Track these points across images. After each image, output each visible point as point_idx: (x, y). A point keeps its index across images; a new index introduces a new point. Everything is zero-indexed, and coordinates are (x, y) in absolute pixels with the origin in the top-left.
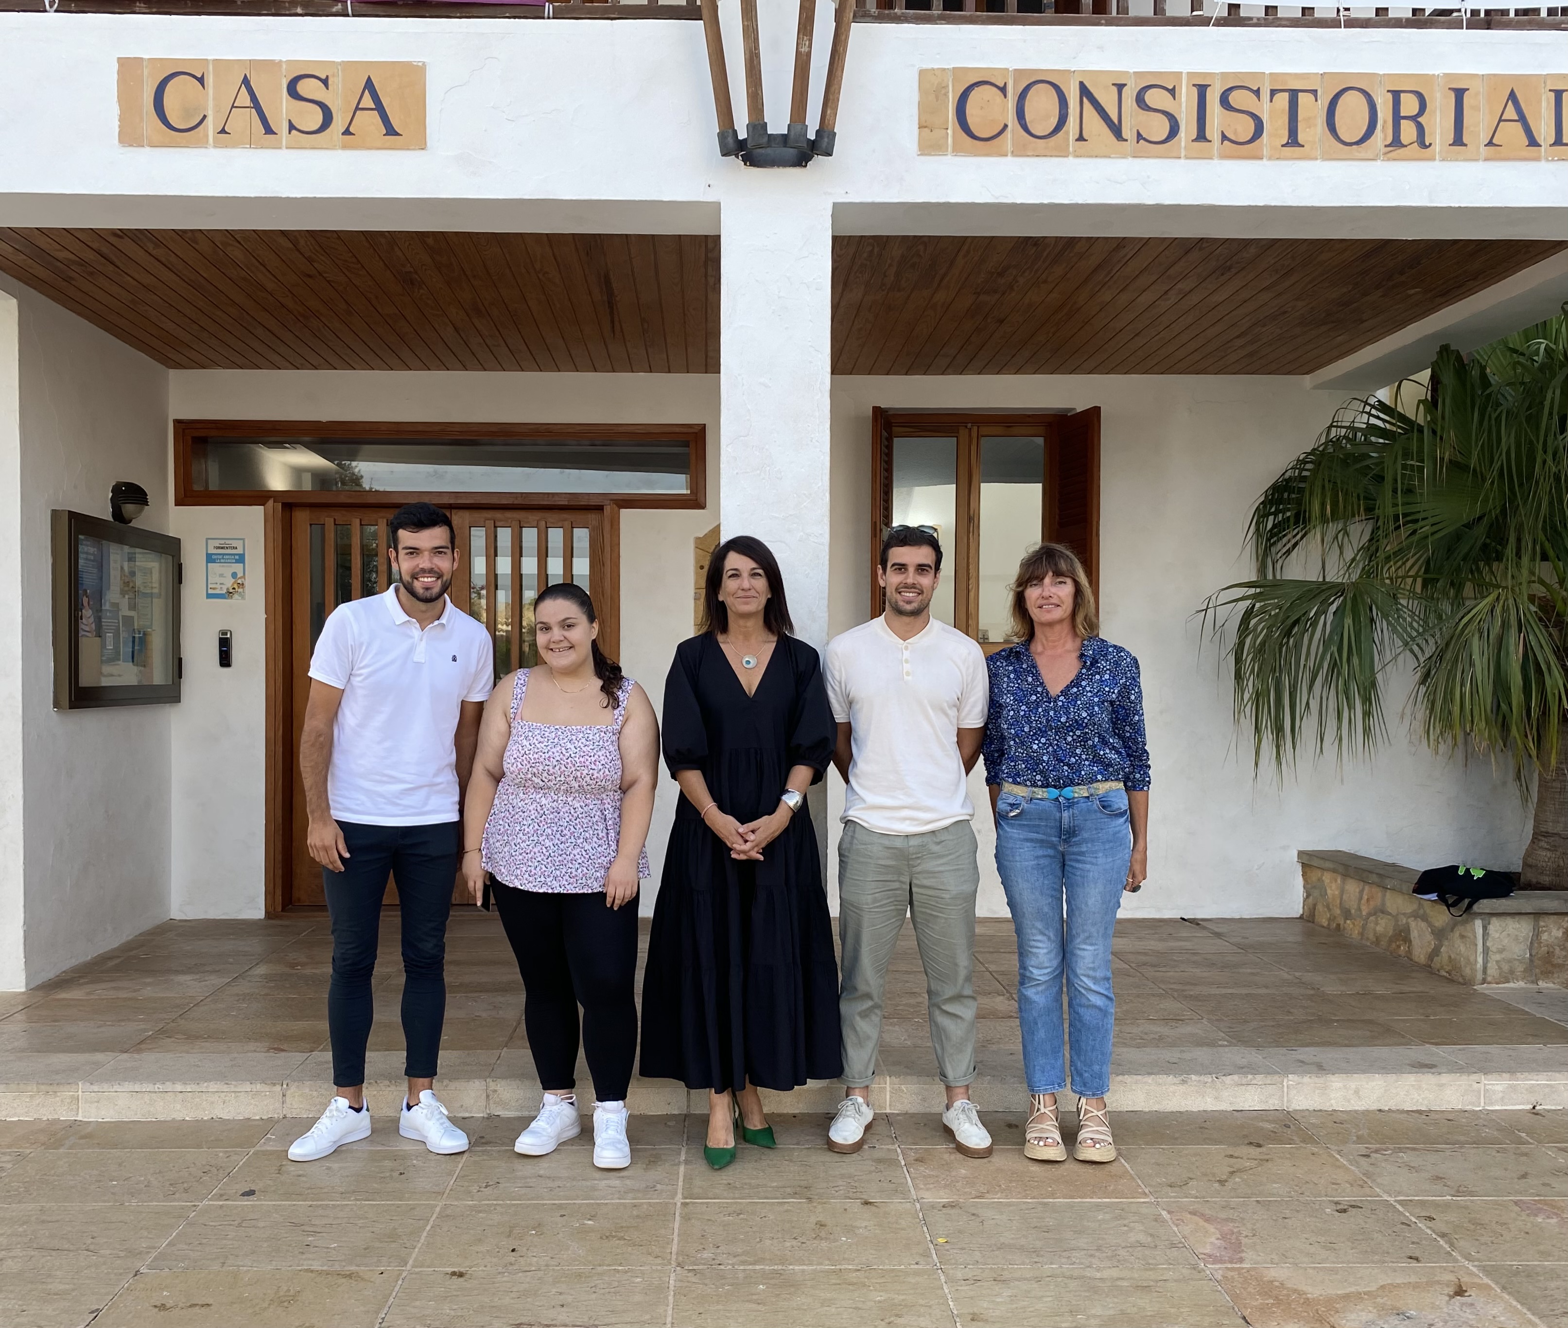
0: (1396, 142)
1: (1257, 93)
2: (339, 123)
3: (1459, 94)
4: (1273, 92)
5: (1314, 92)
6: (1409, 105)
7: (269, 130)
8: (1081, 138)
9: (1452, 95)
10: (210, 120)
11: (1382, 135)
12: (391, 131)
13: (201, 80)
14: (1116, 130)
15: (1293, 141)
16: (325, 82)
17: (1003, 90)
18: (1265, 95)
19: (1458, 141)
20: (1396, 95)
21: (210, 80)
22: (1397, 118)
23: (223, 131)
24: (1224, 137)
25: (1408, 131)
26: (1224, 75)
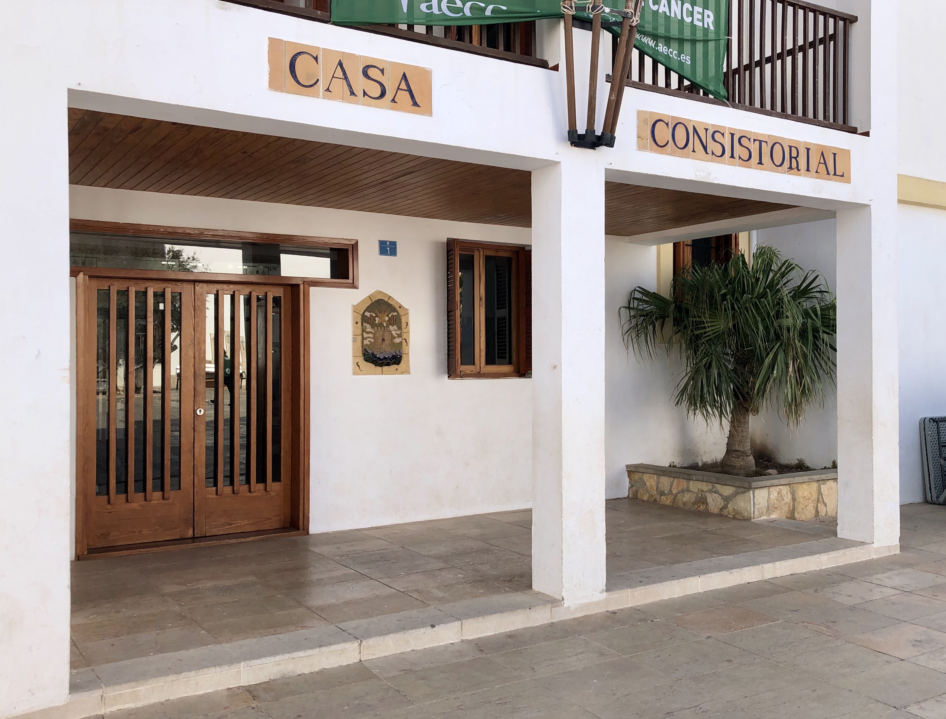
0: (791, 168)
1: (749, 139)
2: (389, 95)
3: (808, 150)
4: (755, 140)
5: (766, 142)
6: (794, 153)
7: (352, 93)
8: (694, 151)
9: (806, 150)
10: (321, 82)
11: (787, 164)
12: (415, 104)
13: (316, 59)
14: (705, 150)
15: (760, 163)
16: (382, 71)
17: (667, 124)
18: (752, 141)
19: (808, 170)
20: (790, 147)
21: (320, 59)
22: (791, 157)
23: (328, 90)
24: (740, 158)
25: (794, 165)
26: (740, 130)
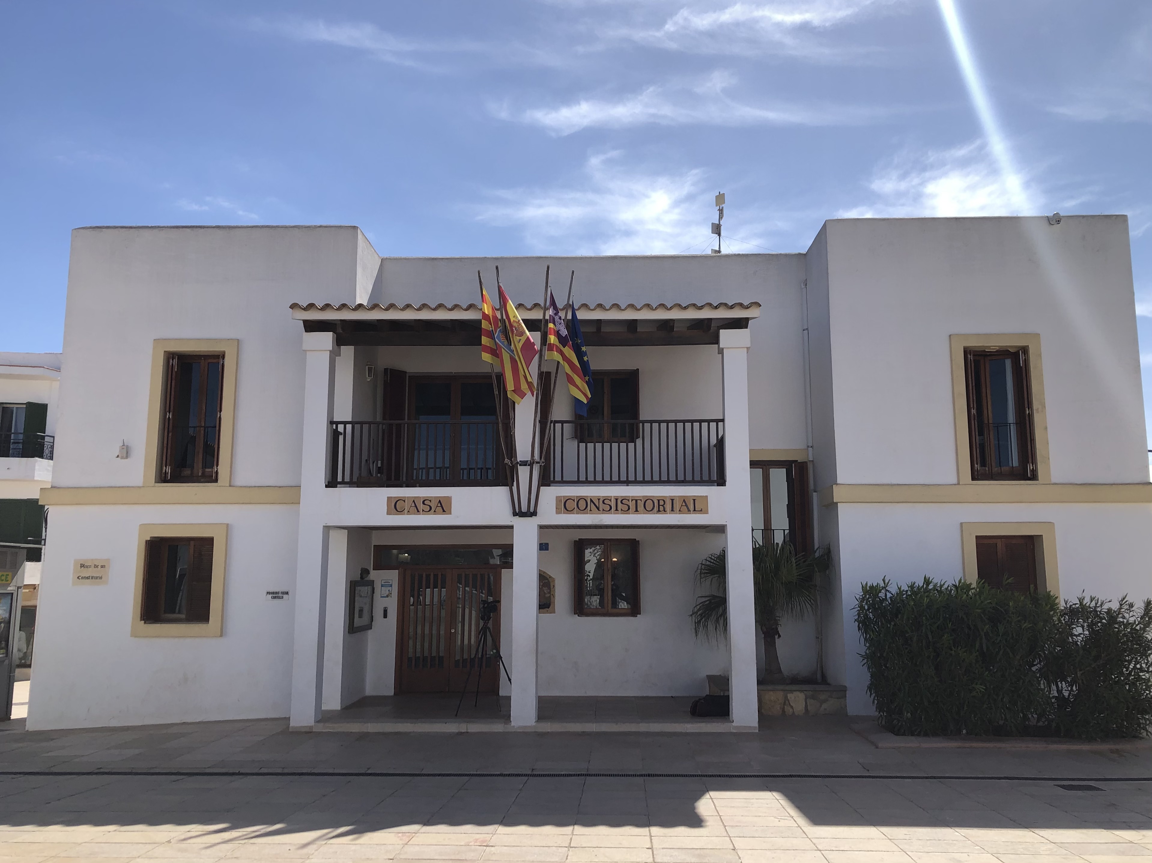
0: (659, 511)
1: (628, 500)
2: (433, 510)
3: (672, 500)
4: (632, 500)
5: (641, 500)
6: (662, 503)
7: (418, 511)
8: (591, 510)
9: (671, 500)
10: (406, 509)
11: (656, 509)
12: (444, 511)
13: (404, 501)
14: (598, 509)
15: (637, 511)
16: (430, 501)
17: (574, 500)
18: (630, 501)
19: (672, 510)
20: (659, 500)
21: (406, 501)
22: (659, 505)
23: (409, 512)
24: (622, 510)
25: (661, 508)
26: (621, 496)
